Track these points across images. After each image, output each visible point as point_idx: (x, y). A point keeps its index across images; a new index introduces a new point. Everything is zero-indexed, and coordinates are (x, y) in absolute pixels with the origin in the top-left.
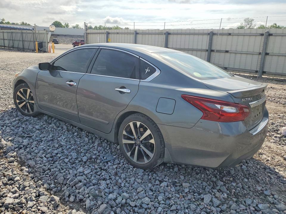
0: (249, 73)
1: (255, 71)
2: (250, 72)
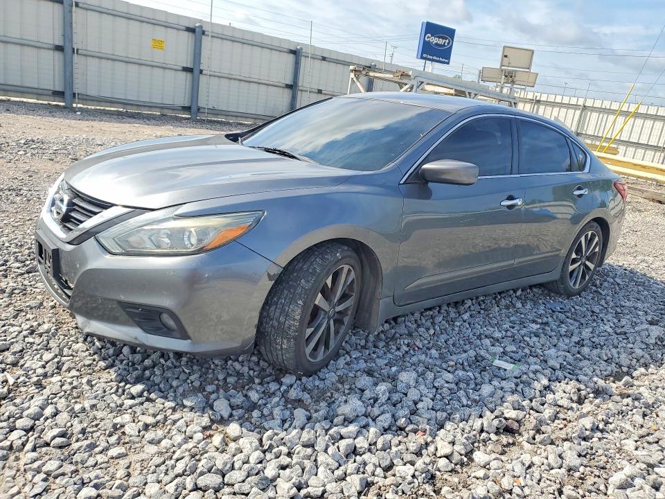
0: (35, 96)
1: (50, 92)
2: (38, 93)
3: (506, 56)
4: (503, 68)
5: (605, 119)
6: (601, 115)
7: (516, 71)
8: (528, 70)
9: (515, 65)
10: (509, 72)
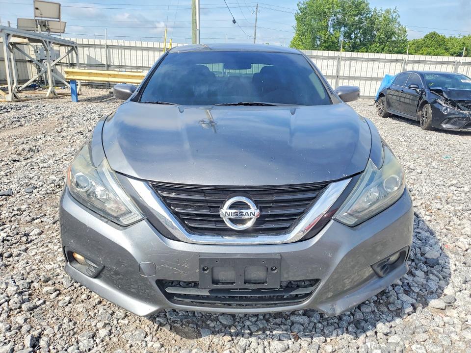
3: (37, 9)
4: (36, 18)
5: (123, 53)
6: (120, 50)
7: (48, 21)
8: (58, 20)
9: (46, 16)
10: (42, 22)
